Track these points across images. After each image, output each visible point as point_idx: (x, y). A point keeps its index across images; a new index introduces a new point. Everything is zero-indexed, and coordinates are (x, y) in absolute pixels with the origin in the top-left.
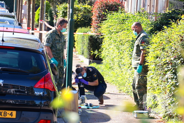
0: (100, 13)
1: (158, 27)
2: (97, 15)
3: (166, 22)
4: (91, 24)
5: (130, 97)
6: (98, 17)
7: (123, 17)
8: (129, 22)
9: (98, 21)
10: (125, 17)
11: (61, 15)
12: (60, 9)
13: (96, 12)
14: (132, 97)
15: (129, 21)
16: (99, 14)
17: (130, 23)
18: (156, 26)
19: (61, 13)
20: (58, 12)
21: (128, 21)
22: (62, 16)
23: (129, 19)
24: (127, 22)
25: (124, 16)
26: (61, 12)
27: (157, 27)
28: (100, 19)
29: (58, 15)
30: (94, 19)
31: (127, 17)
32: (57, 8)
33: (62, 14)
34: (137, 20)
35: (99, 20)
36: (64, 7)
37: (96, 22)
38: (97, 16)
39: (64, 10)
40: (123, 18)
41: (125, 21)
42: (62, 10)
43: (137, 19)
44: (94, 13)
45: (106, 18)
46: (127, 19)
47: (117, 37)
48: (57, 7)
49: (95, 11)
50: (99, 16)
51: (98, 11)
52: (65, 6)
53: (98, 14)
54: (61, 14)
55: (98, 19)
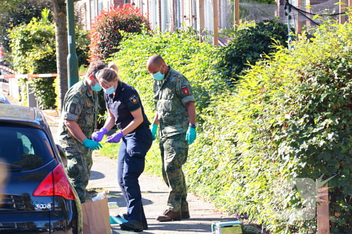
0: (104, 38)
1: (233, 56)
2: (99, 42)
3: (249, 47)
4: (87, 60)
5: (193, 196)
6: (101, 46)
7: (156, 43)
8: (170, 52)
9: (102, 53)
10: (161, 42)
11: (19, 48)
12: (15, 37)
13: (95, 36)
14: (197, 196)
15: (169, 50)
16: (103, 40)
17: (172, 53)
18: (229, 55)
19: (19, 43)
20: (11, 42)
21: (168, 49)
22: (19, 50)
23: (170, 46)
24: (166, 52)
25: (158, 42)
26: (16, 41)
27: (232, 58)
28: (106, 49)
29: (13, 48)
30: (93, 51)
31: (165, 42)
32: (9, 35)
33: (20, 45)
34: (187, 47)
35: (103, 51)
36: (22, 31)
37: (98, 55)
38: (99, 44)
39: (22, 38)
40: (157, 45)
41: (161, 50)
42: (20, 38)
43: (186, 45)
44: (92, 39)
45: (119, 47)
46: (165, 46)
47: (148, 81)
48: (9, 33)
49: (94, 34)
50: (102, 43)
51: (99, 33)
52: (24, 30)
53: (101, 40)
54: (19, 46)
55: (102, 50)
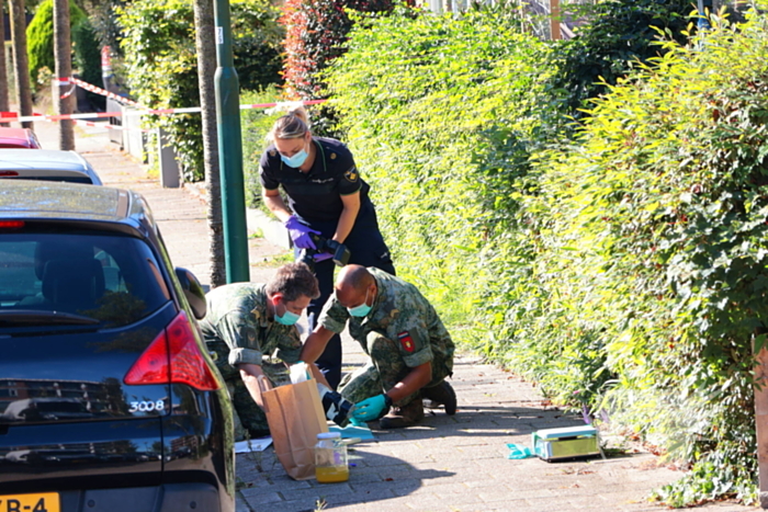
0: (316, 25)
1: (583, 61)
2: (304, 33)
3: (618, 41)
4: (280, 73)
5: (499, 371)
6: (308, 43)
7: (422, 35)
8: (451, 54)
9: (311, 57)
10: (431, 33)
11: (140, 47)
12: (132, 23)
13: (297, 21)
14: (508, 371)
15: (449, 51)
16: (313, 29)
17: (454, 57)
18: (573, 60)
19: (139, 38)
20: (123, 36)
21: (446, 47)
22: (141, 51)
23: (451, 40)
24: (442, 54)
25: (427, 32)
26: (134, 33)
27: (581, 66)
28: (319, 48)
29: (126, 48)
30: (292, 53)
31: (441, 33)
32: (118, 19)
33: (143, 41)
34: (487, 44)
35: (312, 53)
36: (147, 11)
37: (302, 61)
38: (304, 38)
39: (147, 26)
40: (423, 39)
41: (431, 50)
42: (142, 26)
43: (486, 39)
44: (289, 27)
45: (345, 45)
46: (440, 42)
47: (405, 120)
48: (119, 16)
49: (293, 17)
50: (311, 35)
51: (304, 14)
52: (150, 7)
53: (309, 28)
54: (139, 43)
55: (310, 50)
